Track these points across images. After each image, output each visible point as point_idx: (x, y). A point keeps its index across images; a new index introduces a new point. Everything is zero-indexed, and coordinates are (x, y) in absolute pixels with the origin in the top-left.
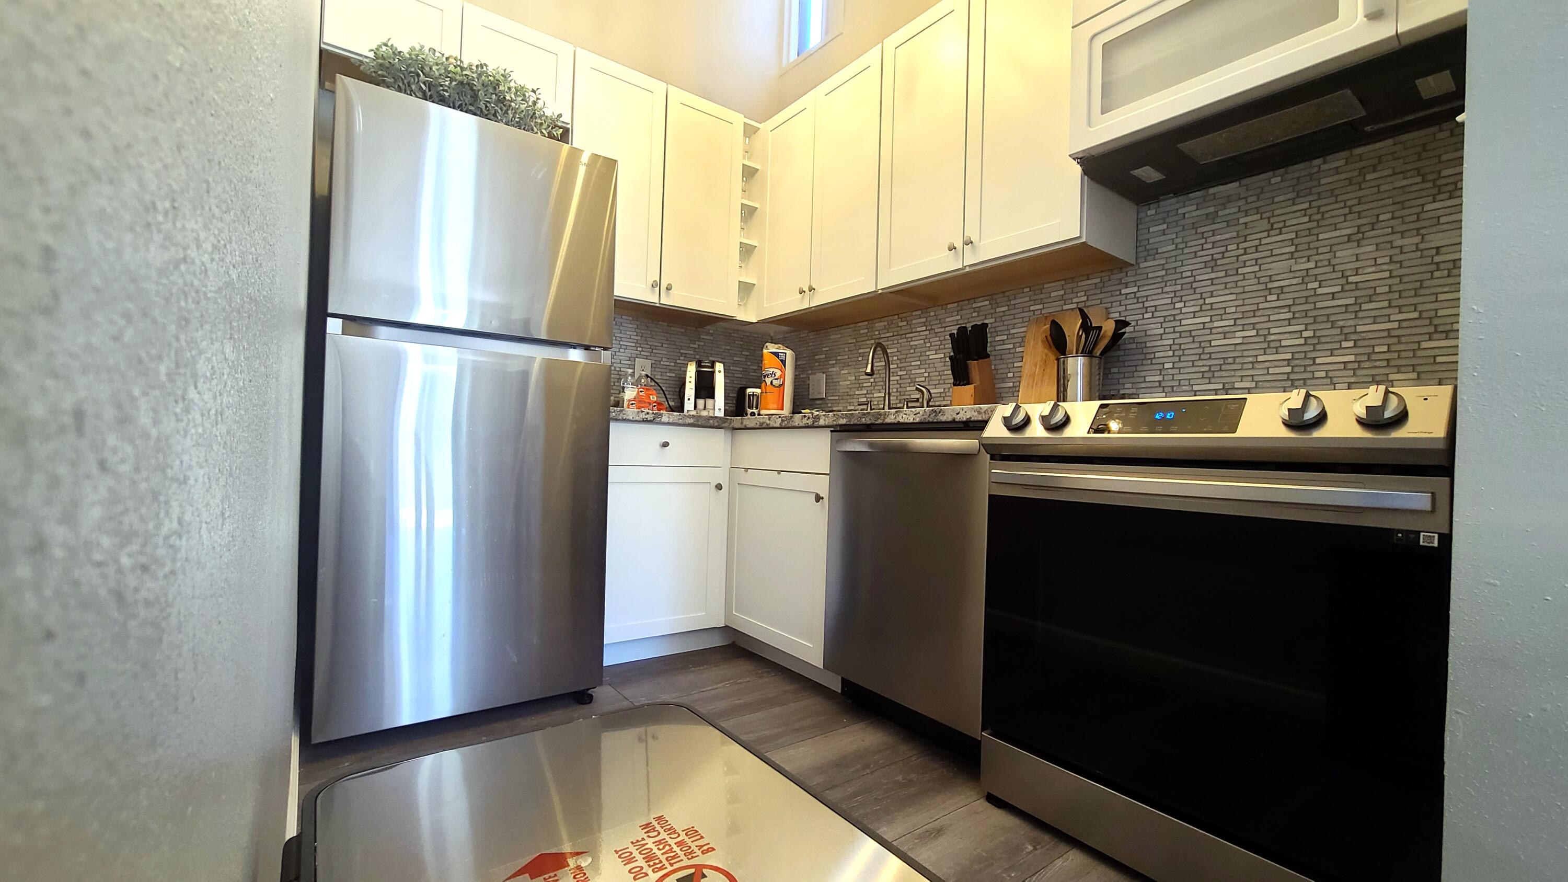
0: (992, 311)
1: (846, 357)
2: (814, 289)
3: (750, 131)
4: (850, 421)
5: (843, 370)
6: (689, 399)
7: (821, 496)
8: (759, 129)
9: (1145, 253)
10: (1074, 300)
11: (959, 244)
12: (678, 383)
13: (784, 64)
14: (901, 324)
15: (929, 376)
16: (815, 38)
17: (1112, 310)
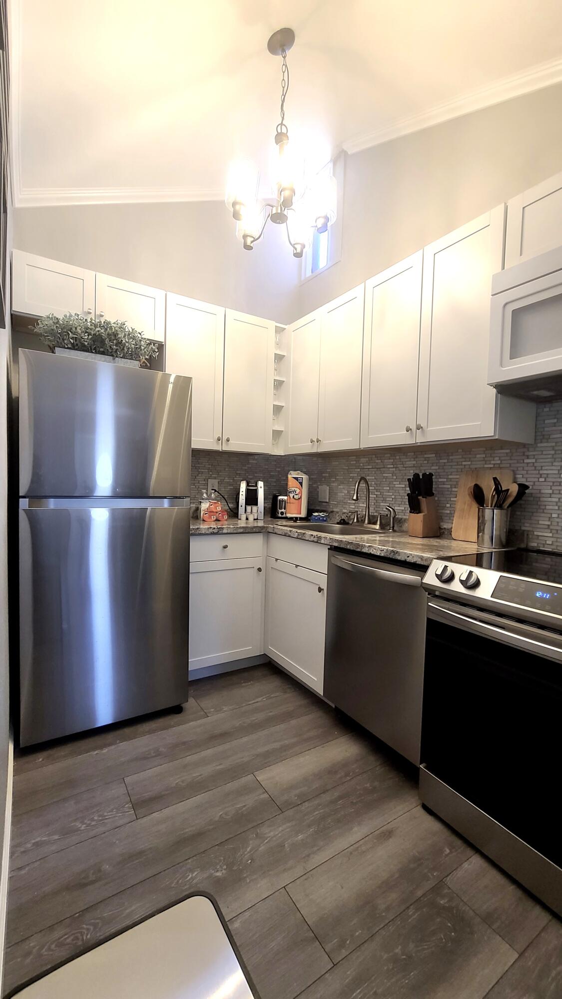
0: (437, 461)
1: (342, 477)
2: (320, 441)
3: (279, 331)
4: (340, 545)
5: (340, 485)
6: (241, 506)
7: (322, 588)
8: (285, 329)
9: (541, 437)
10: (492, 462)
11: (414, 427)
12: (235, 492)
13: (303, 278)
14: (377, 461)
15: (395, 498)
16: (323, 263)
17: (518, 472)
